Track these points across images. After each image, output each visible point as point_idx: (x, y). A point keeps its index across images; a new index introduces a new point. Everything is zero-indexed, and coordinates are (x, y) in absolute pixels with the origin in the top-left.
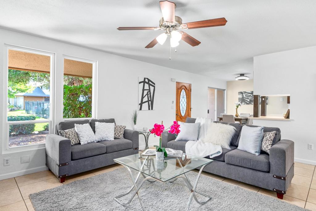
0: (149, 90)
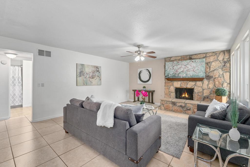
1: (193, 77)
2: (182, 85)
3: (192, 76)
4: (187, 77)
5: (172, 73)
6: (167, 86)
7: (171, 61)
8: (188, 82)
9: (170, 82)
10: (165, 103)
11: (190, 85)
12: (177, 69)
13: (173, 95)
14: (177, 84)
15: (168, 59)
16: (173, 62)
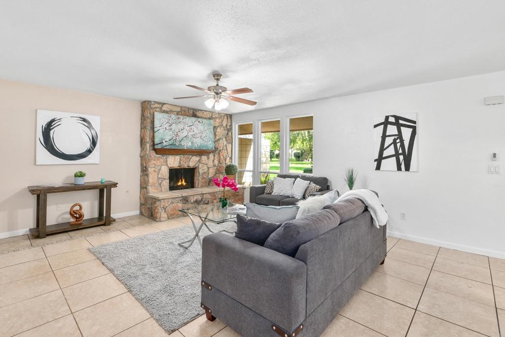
0: (400, 135)
1: (202, 148)
2: (182, 162)
3: (200, 146)
4: (194, 148)
5: (170, 138)
6: (154, 167)
7: (162, 112)
8: (191, 156)
9: (159, 157)
10: (169, 203)
11: (193, 161)
12: (177, 131)
13: (166, 183)
14: (173, 160)
15: (156, 105)
16: (170, 115)
